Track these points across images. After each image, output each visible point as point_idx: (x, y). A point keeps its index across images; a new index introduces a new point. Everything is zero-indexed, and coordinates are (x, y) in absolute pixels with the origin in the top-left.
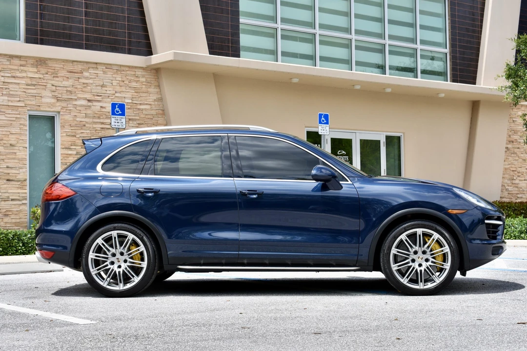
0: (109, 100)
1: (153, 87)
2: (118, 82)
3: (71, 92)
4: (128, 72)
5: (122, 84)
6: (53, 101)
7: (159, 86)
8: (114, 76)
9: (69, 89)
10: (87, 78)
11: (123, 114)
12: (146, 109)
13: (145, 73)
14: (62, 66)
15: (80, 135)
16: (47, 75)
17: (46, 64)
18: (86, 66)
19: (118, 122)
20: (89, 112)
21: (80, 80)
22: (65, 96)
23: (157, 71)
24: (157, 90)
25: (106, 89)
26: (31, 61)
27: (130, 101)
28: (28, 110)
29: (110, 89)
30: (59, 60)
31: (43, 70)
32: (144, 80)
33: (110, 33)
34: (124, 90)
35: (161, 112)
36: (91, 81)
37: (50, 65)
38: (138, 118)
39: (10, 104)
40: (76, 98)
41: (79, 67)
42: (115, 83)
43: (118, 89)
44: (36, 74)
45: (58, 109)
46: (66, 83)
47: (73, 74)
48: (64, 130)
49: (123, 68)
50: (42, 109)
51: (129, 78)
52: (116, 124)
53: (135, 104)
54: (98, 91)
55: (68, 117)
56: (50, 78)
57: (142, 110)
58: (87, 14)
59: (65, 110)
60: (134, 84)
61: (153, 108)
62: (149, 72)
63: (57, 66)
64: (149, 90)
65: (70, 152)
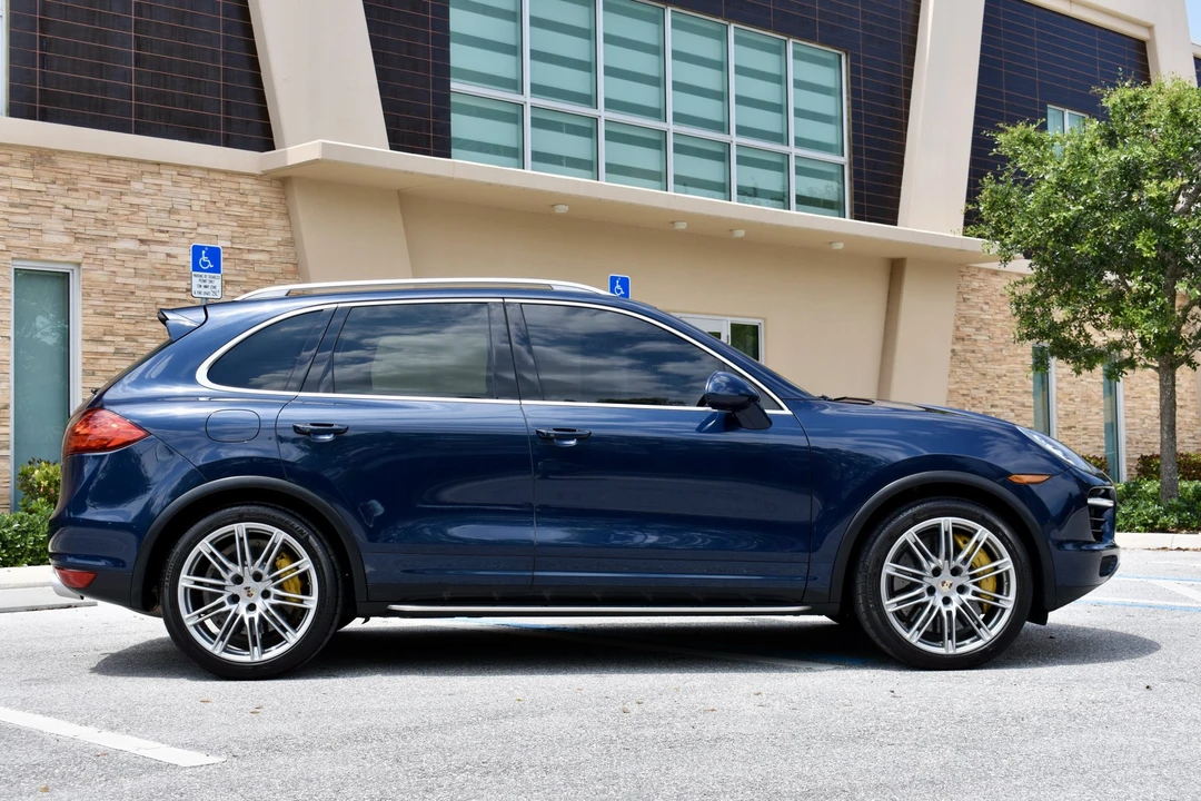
0: (184, 240)
1: (275, 216)
2: (203, 203)
3: (104, 223)
4: (224, 184)
5: (212, 208)
6: (67, 240)
7: (287, 214)
8: (194, 191)
9: (101, 216)
10: (138, 194)
11: (216, 269)
12: (260, 262)
13: (260, 187)
14: (86, 168)
15: (124, 313)
16: (54, 186)
17: (53, 162)
18: (136, 168)
19: (206, 287)
20: (141, 264)
21: (125, 199)
22: (92, 231)
23: (283, 182)
24: (285, 222)
25: (178, 217)
26: (20, 155)
27: (228, 244)
28: (13, 259)
29: (187, 218)
30: (79, 154)
31: (46, 175)
32: (256, 200)
33: (188, 102)
34: (216, 221)
35: (291, 267)
36: (146, 201)
37: (61, 166)
38: (244, 279)
40: (115, 234)
41: (121, 171)
42: (196, 205)
43: (203, 218)
44: (32, 184)
45: (78, 257)
46: (94, 204)
47: (110, 184)
48: (90, 303)
49: (212, 176)
50: (43, 257)
51: (227, 195)
52: (203, 290)
53: (237, 251)
54: (163, 222)
55: (99, 276)
56: (61, 192)
57: (253, 263)
58: (139, 60)
59: (91, 261)
60: (236, 210)
61: (274, 260)
62: (268, 184)
63: (77, 166)
64: (269, 221)
65: (102, 349)
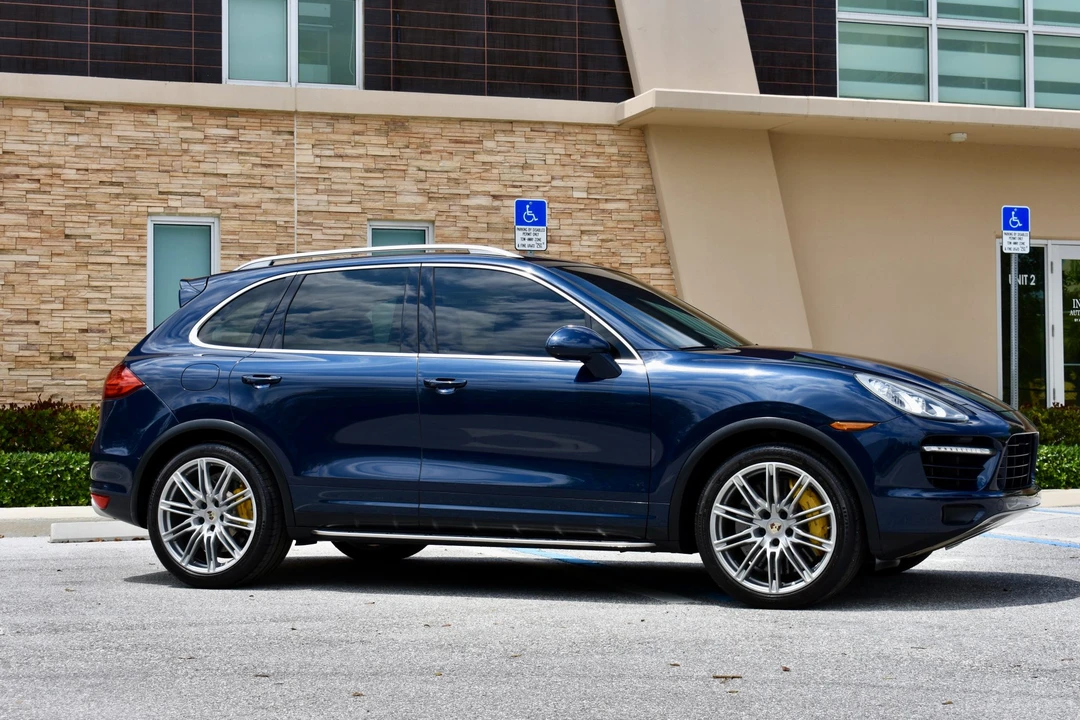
0: (538, 194)
1: (635, 165)
2: (558, 157)
3: (457, 181)
4: (580, 137)
5: (566, 160)
6: (420, 199)
7: (647, 162)
8: (549, 145)
9: (453, 175)
10: (490, 152)
11: (542, 222)
12: (618, 211)
13: (617, 137)
14: (437, 131)
16: (407, 150)
17: (406, 128)
18: (489, 128)
19: (530, 240)
20: (494, 219)
21: (478, 157)
22: (444, 190)
23: (639, 130)
24: (644, 170)
25: (531, 172)
26: (375, 124)
27: (584, 195)
28: (370, 220)
29: (541, 172)
30: (432, 118)
31: (400, 141)
32: (614, 150)
33: (541, 60)
34: (571, 173)
35: (652, 214)
36: (499, 158)
37: (414, 130)
38: (602, 228)
39: (333, 208)
40: (468, 192)
41: (474, 132)
42: (550, 159)
43: (558, 171)
44: (387, 149)
45: (431, 215)
46: (447, 164)
47: (461, 145)
49: (567, 129)
50: (399, 217)
51: (583, 147)
52: (526, 242)
53: (594, 202)
54: (515, 177)
55: (452, 232)
56: (414, 155)
57: (610, 212)
58: (491, 24)
59: (444, 218)
60: (592, 161)
61: (634, 208)
62: (625, 134)
63: (429, 131)
64: (627, 170)
